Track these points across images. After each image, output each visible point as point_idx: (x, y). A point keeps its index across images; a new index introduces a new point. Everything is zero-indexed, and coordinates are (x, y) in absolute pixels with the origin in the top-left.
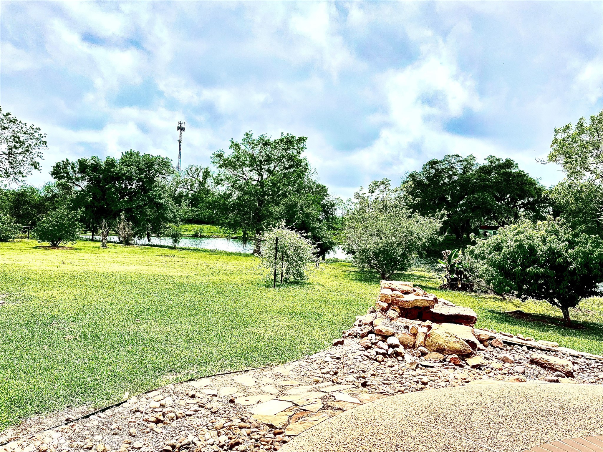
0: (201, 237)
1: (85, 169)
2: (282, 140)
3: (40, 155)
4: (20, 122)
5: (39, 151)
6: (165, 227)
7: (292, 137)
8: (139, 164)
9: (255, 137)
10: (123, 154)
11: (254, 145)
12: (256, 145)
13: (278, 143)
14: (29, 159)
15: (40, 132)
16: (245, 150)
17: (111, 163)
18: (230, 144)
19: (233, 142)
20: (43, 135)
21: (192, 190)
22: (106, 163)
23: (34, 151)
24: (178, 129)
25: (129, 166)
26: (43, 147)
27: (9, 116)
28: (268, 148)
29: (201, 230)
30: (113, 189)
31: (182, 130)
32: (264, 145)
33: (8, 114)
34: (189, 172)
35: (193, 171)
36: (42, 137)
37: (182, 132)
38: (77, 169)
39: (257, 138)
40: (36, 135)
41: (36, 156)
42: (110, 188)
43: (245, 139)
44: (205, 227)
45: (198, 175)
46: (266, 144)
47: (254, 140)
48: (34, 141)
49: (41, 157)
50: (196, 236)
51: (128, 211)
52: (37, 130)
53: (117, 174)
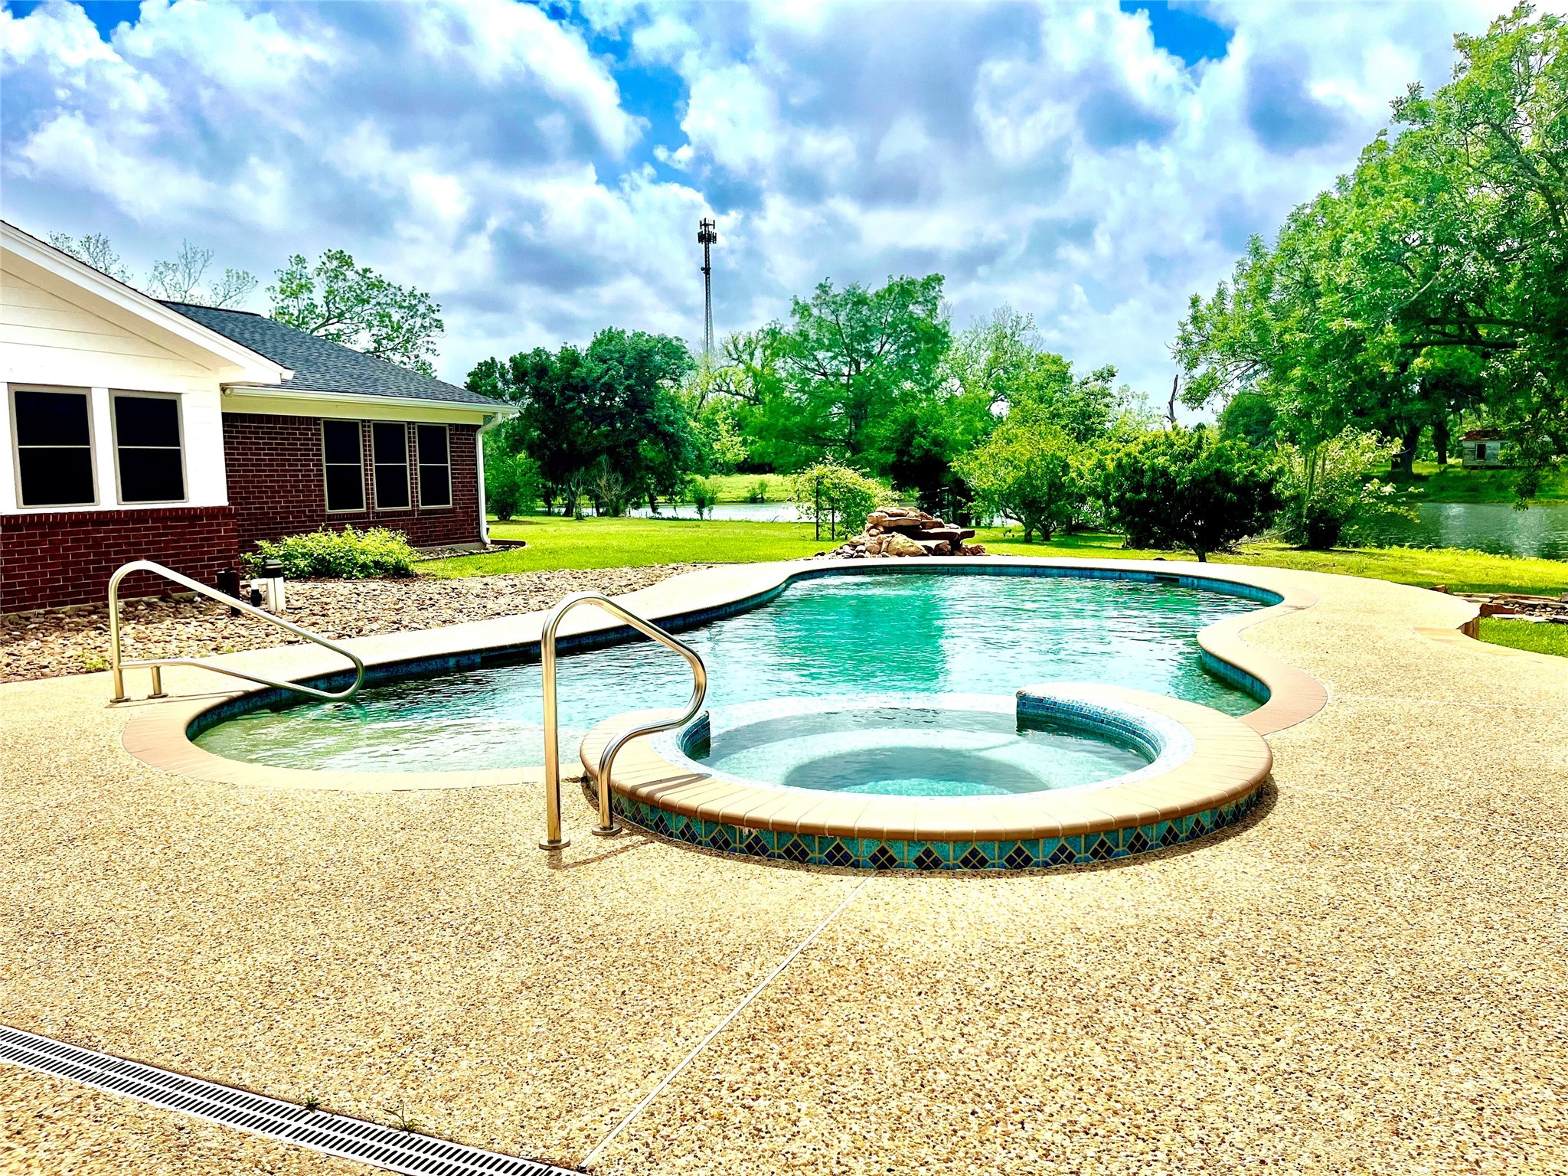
0: (762, 501)
1: (525, 374)
2: (890, 290)
3: (431, 346)
4: (389, 285)
5: (430, 339)
6: (683, 482)
7: (912, 283)
8: (624, 356)
9: (838, 289)
10: (595, 336)
11: (836, 307)
12: (841, 305)
13: (883, 297)
14: (412, 358)
15: (428, 302)
16: (820, 317)
17: (571, 359)
18: (792, 306)
19: (797, 303)
20: (435, 308)
21: (737, 394)
22: (562, 360)
23: (419, 342)
24: (700, 240)
25: (605, 362)
26: (435, 332)
27: (368, 275)
28: (865, 311)
29: (763, 486)
30: (579, 412)
31: (709, 241)
32: (855, 304)
33: (366, 271)
34: (731, 348)
35: (741, 347)
36: (433, 311)
37: (711, 245)
38: (510, 376)
39: (842, 291)
40: (422, 309)
41: (423, 350)
42: (573, 410)
43: (818, 297)
44: (771, 479)
45: (752, 355)
46: (861, 301)
47: (836, 296)
48: (419, 321)
49: (434, 351)
50: (753, 500)
51: (611, 451)
52: (423, 299)
53: (583, 380)
